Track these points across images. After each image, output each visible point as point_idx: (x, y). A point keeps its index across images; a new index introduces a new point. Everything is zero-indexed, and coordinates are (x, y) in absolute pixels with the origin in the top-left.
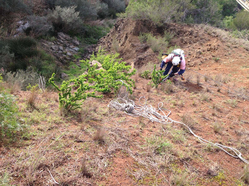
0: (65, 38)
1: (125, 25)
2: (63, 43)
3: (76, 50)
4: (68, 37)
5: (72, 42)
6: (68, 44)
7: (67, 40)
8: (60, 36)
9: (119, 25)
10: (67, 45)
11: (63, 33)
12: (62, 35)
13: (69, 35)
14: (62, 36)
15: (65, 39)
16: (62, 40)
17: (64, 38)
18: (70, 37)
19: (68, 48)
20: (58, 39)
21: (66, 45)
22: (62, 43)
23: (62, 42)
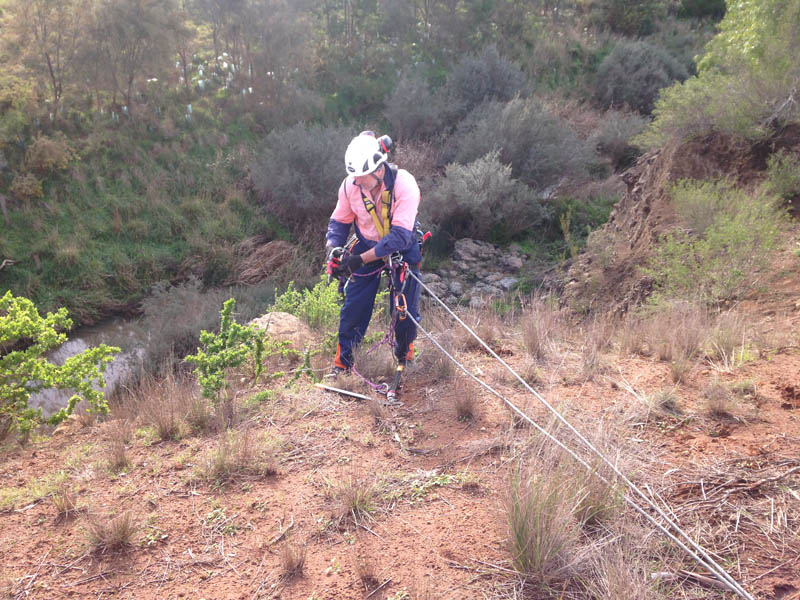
0: (476, 255)
1: (657, 169)
2: (468, 270)
3: (506, 285)
4: (487, 249)
5: (498, 262)
6: (484, 272)
7: (483, 259)
8: (460, 252)
9: (640, 174)
10: (477, 274)
11: (470, 241)
12: (467, 247)
13: (491, 243)
14: (467, 251)
15: (474, 259)
16: (467, 262)
17: (473, 256)
18: (496, 248)
19: (482, 284)
20: (455, 262)
21: (475, 276)
22: (463, 272)
23: (464, 266)
